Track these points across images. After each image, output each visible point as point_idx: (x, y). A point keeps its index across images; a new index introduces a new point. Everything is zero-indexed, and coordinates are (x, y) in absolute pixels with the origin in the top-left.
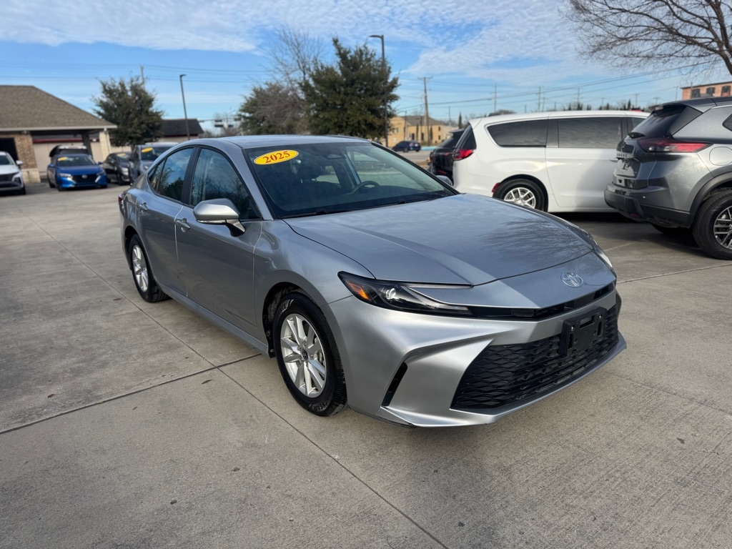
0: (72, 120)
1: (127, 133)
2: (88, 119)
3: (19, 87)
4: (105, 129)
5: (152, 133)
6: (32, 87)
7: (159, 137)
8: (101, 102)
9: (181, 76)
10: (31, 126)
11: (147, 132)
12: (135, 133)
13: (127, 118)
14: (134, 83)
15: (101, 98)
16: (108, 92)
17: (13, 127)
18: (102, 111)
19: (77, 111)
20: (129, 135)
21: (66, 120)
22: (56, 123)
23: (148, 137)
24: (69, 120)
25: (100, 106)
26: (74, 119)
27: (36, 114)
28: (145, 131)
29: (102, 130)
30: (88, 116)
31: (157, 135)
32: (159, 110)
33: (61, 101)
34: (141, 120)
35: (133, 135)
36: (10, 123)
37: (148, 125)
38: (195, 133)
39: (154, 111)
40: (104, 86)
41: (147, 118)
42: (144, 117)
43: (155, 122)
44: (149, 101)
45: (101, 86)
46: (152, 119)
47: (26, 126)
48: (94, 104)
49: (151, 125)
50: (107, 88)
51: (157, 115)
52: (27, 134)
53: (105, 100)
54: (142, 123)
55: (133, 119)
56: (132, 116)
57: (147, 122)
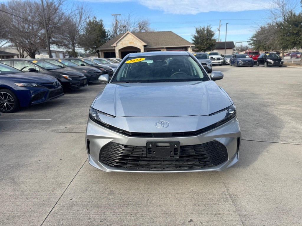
0: (180, 43)
1: (201, 48)
2: (185, 43)
3: (167, 32)
4: (191, 47)
5: (211, 48)
6: (171, 32)
7: (214, 49)
8: (195, 36)
9: (227, 23)
10: (167, 46)
11: (209, 47)
12: (204, 48)
13: (202, 42)
14: (208, 28)
15: (195, 34)
16: (198, 32)
17: (161, 46)
18: (194, 39)
19: (183, 40)
20: (202, 48)
21: (178, 43)
22: (175, 44)
23: (209, 49)
24: (179, 43)
25: (194, 37)
26: (181, 43)
27: (169, 41)
28: (208, 47)
29: (189, 47)
30: (186, 42)
31: (214, 48)
32: (215, 39)
33: (178, 36)
34: (207, 43)
35: (203, 49)
36: (161, 45)
37: (210, 44)
38: (231, 47)
39: (214, 39)
40: (197, 29)
41: (210, 41)
42: (209, 41)
43: (212, 43)
44: (212, 35)
45: (196, 29)
46: (212, 42)
47: (165, 46)
48: (192, 37)
49: (211, 44)
50: (198, 30)
51: (215, 40)
52: (165, 49)
53: (196, 35)
54: (208, 44)
55: (204, 42)
56: (204, 41)
57: (209, 43)
